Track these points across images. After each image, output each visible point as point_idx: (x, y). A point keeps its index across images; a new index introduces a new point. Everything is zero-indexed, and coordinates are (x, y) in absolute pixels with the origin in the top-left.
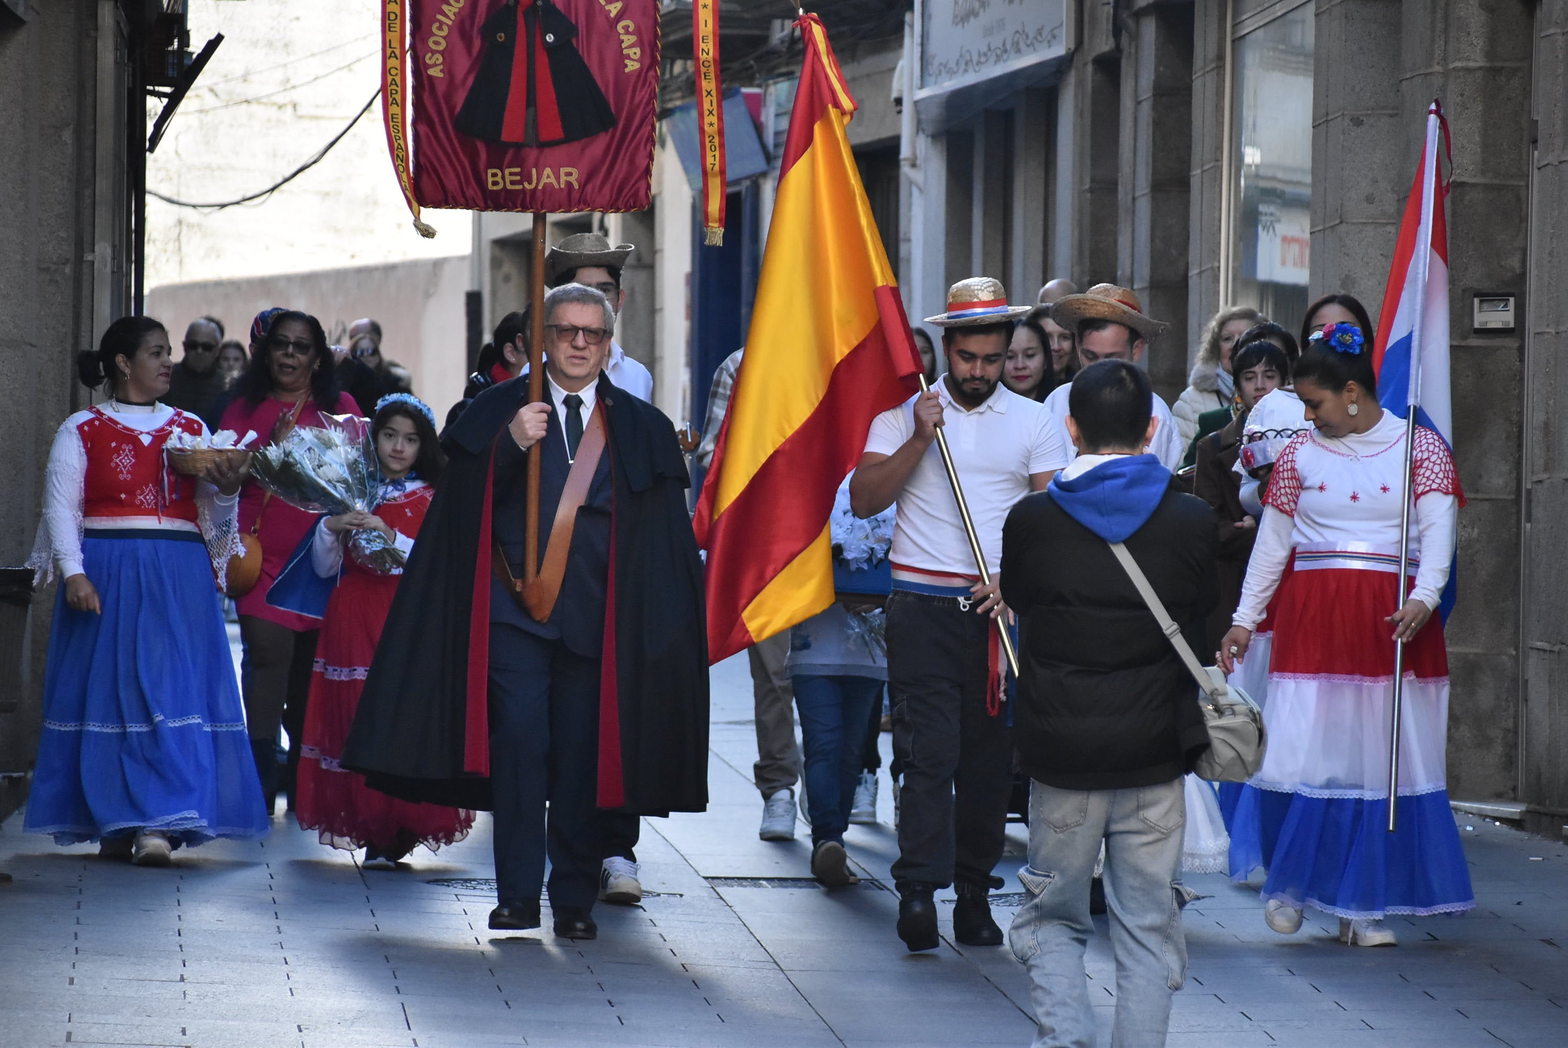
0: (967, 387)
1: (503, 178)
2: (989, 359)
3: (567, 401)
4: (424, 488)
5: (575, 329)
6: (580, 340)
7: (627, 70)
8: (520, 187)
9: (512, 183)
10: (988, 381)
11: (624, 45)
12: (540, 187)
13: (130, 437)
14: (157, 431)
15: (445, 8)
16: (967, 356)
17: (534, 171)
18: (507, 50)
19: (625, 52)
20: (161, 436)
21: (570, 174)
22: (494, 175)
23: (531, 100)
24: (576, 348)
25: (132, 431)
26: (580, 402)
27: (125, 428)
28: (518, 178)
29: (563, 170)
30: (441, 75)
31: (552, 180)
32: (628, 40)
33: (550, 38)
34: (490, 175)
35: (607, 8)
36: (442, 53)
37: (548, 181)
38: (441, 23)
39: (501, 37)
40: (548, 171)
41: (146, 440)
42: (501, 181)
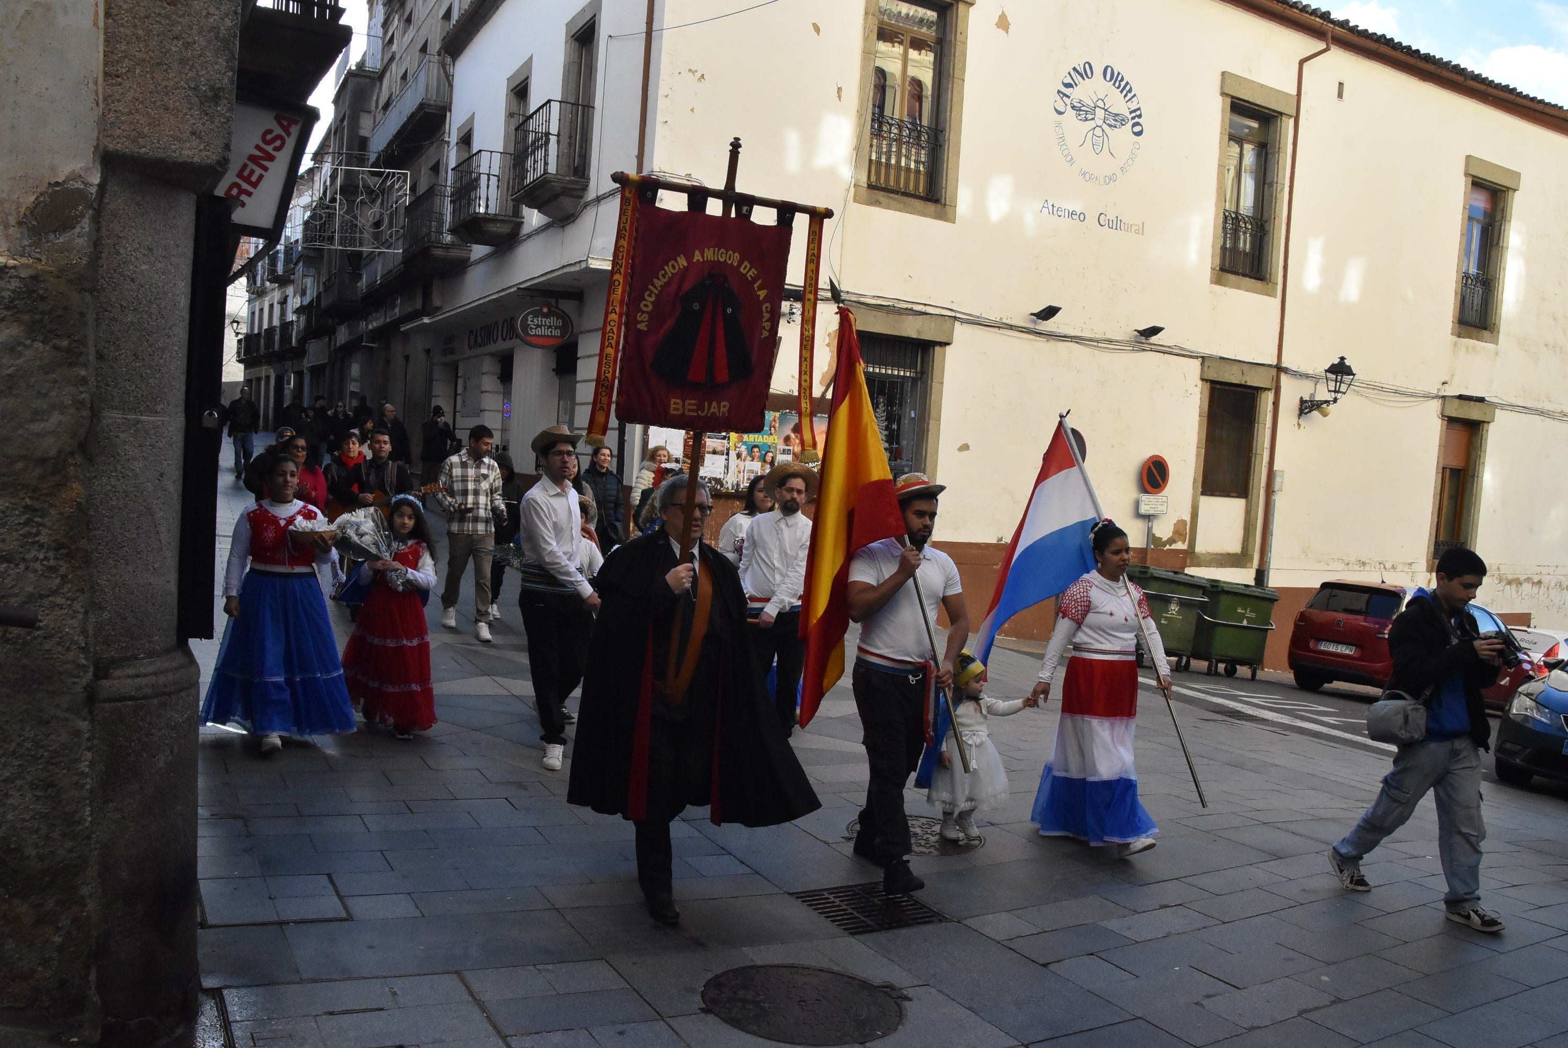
0: (919, 535)
1: (684, 406)
8: (694, 414)
9: (690, 410)
11: (763, 320)
13: (274, 521)
14: (290, 518)
15: (655, 281)
16: (920, 514)
18: (699, 316)
19: (762, 324)
20: (291, 521)
21: (724, 406)
23: (711, 354)
25: (276, 517)
28: (695, 407)
29: (722, 404)
30: (647, 330)
32: (766, 316)
33: (728, 311)
34: (672, 403)
36: (649, 314)
39: (695, 306)
41: (282, 523)
42: (681, 408)
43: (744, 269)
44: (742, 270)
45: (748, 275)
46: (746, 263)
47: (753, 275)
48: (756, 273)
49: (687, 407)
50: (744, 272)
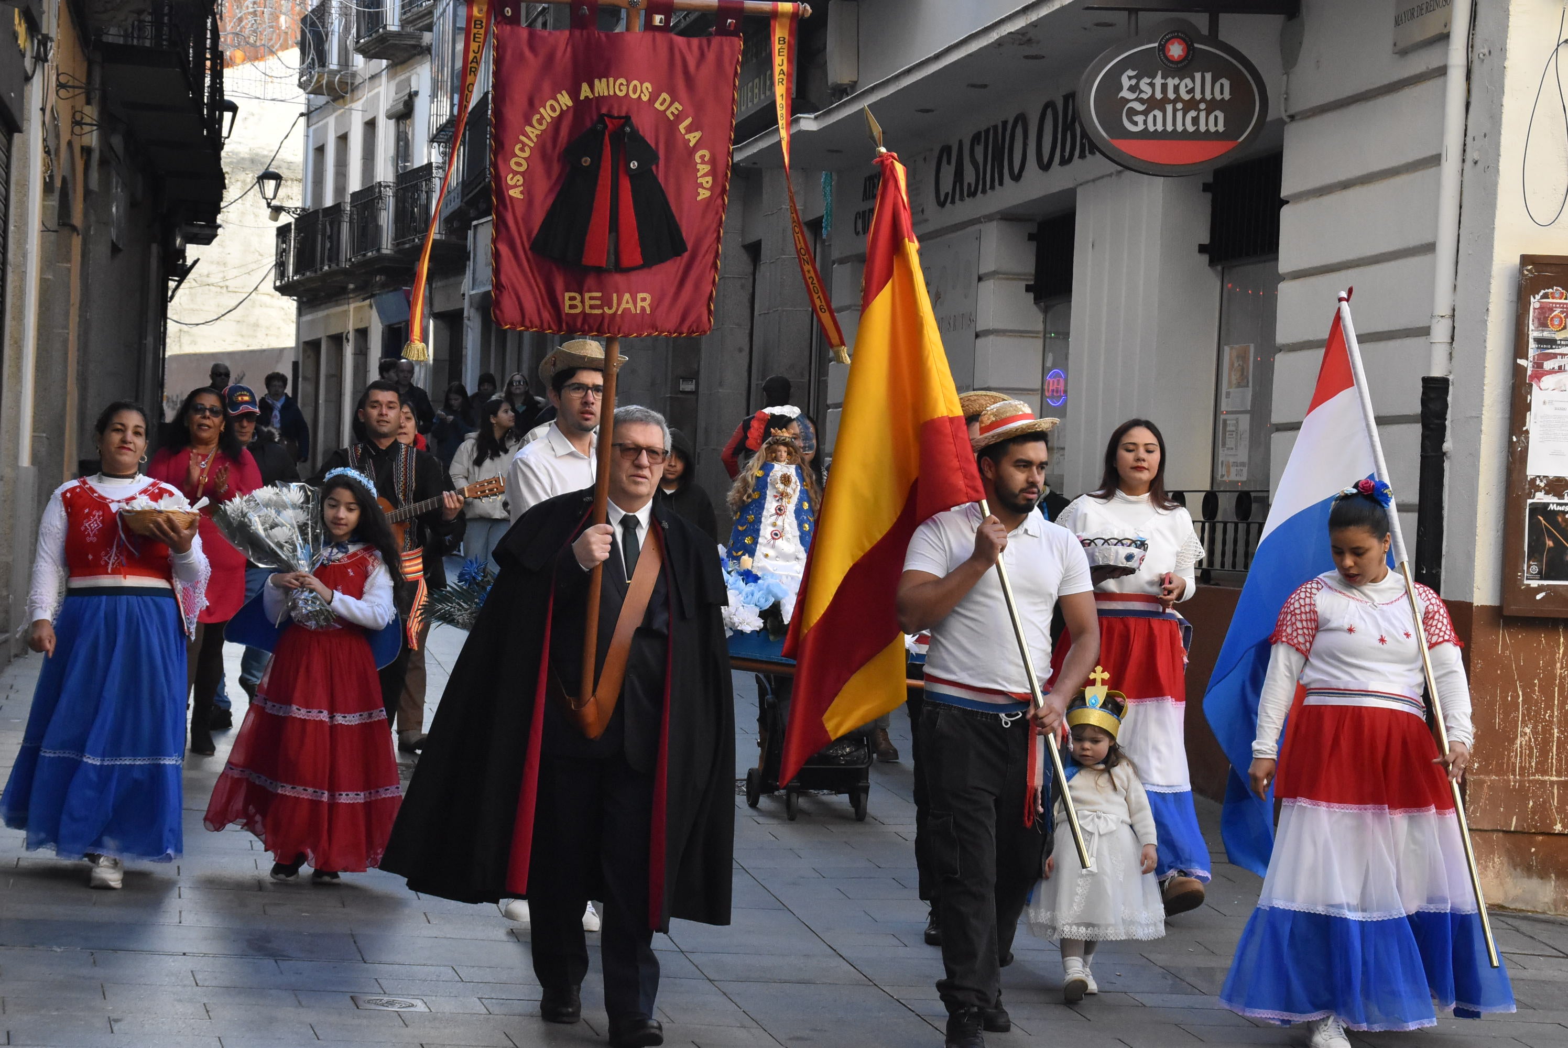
1: (583, 302)
3: (624, 523)
4: (365, 550)
5: (638, 449)
6: (644, 459)
7: (698, 198)
8: (599, 312)
9: (592, 307)
11: (698, 174)
12: (619, 312)
15: (527, 129)
17: (615, 295)
18: (592, 174)
19: (699, 180)
21: (644, 300)
22: (572, 299)
23: (614, 226)
24: (638, 467)
25: (105, 499)
26: (636, 524)
28: (598, 302)
29: (640, 296)
30: (522, 197)
31: (631, 306)
32: (703, 169)
33: (634, 165)
34: (567, 298)
35: (687, 137)
36: (522, 174)
37: (628, 306)
38: (524, 144)
39: (586, 162)
40: (627, 296)
42: (579, 305)
43: (662, 104)
44: (657, 105)
45: (668, 113)
46: (664, 95)
47: (676, 112)
48: (681, 108)
49: (587, 303)
50: (662, 108)
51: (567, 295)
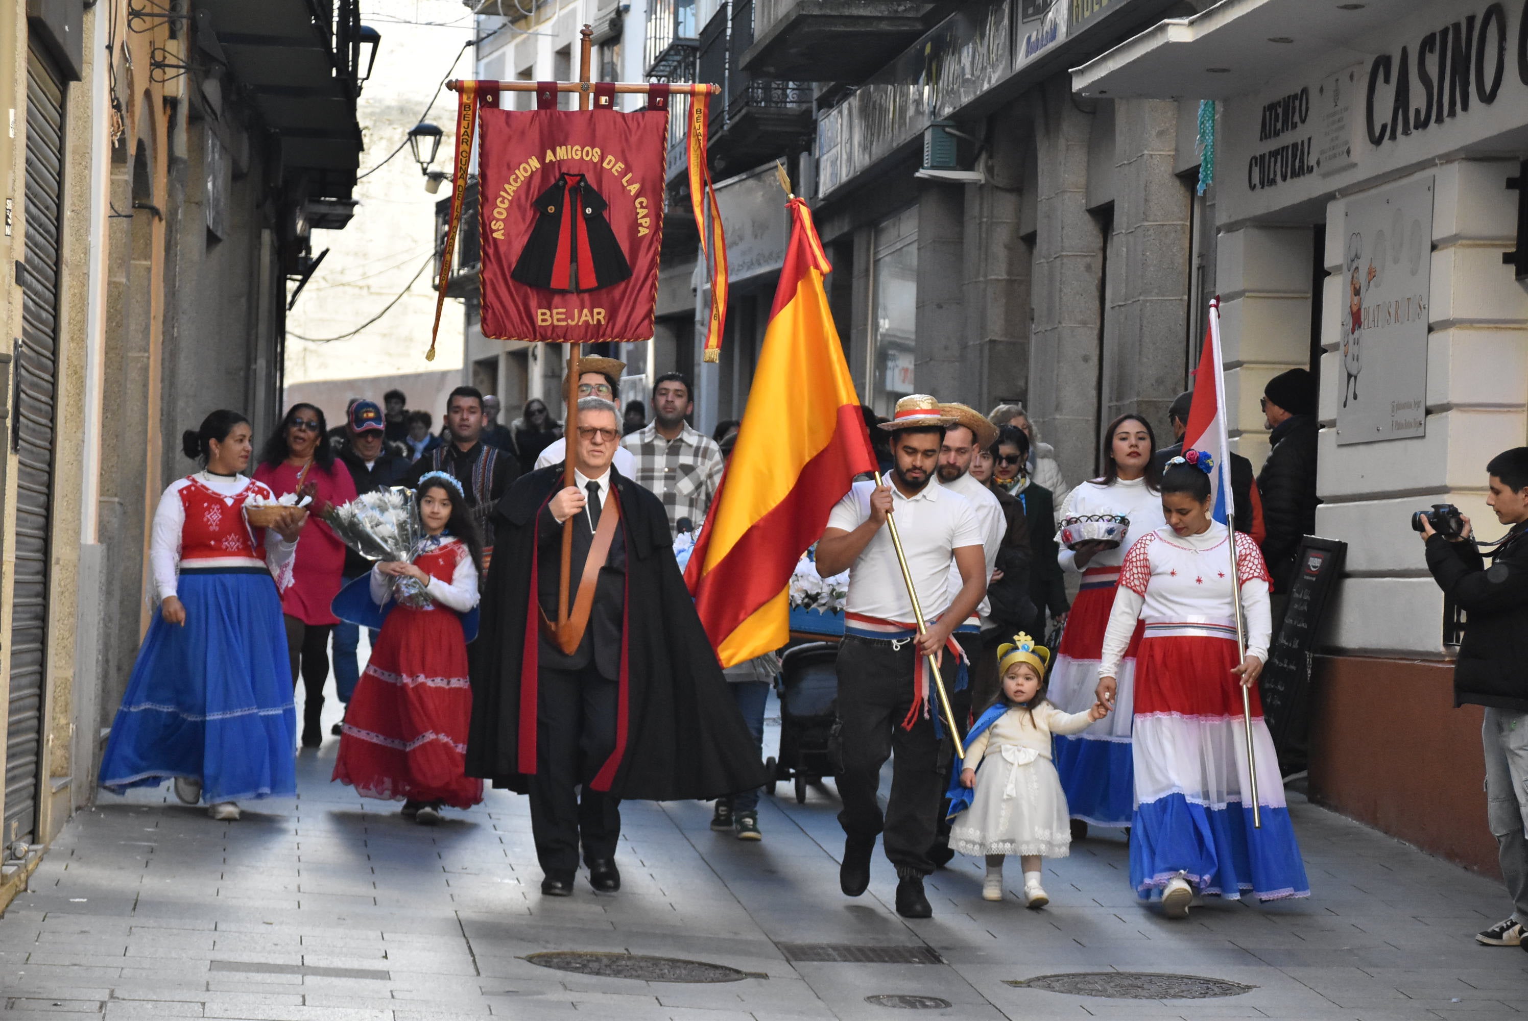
0: (909, 477)
1: (551, 316)
2: (927, 453)
3: (588, 486)
4: (455, 543)
5: (594, 430)
6: (599, 438)
7: (640, 235)
8: (564, 323)
9: (558, 320)
10: (925, 472)
11: (639, 216)
12: (578, 324)
13: (217, 499)
14: (238, 495)
15: (507, 186)
16: (910, 451)
17: (576, 311)
18: (556, 219)
19: (639, 221)
20: (240, 499)
21: (599, 313)
22: (543, 314)
23: (574, 257)
24: (595, 444)
25: (220, 495)
26: (598, 487)
27: (214, 493)
28: (563, 316)
29: (597, 310)
30: (503, 238)
31: (588, 318)
32: (642, 212)
33: (589, 211)
34: (540, 314)
35: (628, 188)
36: (503, 220)
37: (586, 319)
38: (504, 198)
39: (551, 210)
40: (586, 311)
41: (229, 502)
42: (549, 319)
43: (608, 164)
44: (605, 165)
45: (614, 170)
46: (610, 157)
47: (620, 170)
48: (623, 166)
49: (555, 317)
50: (608, 167)
51: (540, 311)
